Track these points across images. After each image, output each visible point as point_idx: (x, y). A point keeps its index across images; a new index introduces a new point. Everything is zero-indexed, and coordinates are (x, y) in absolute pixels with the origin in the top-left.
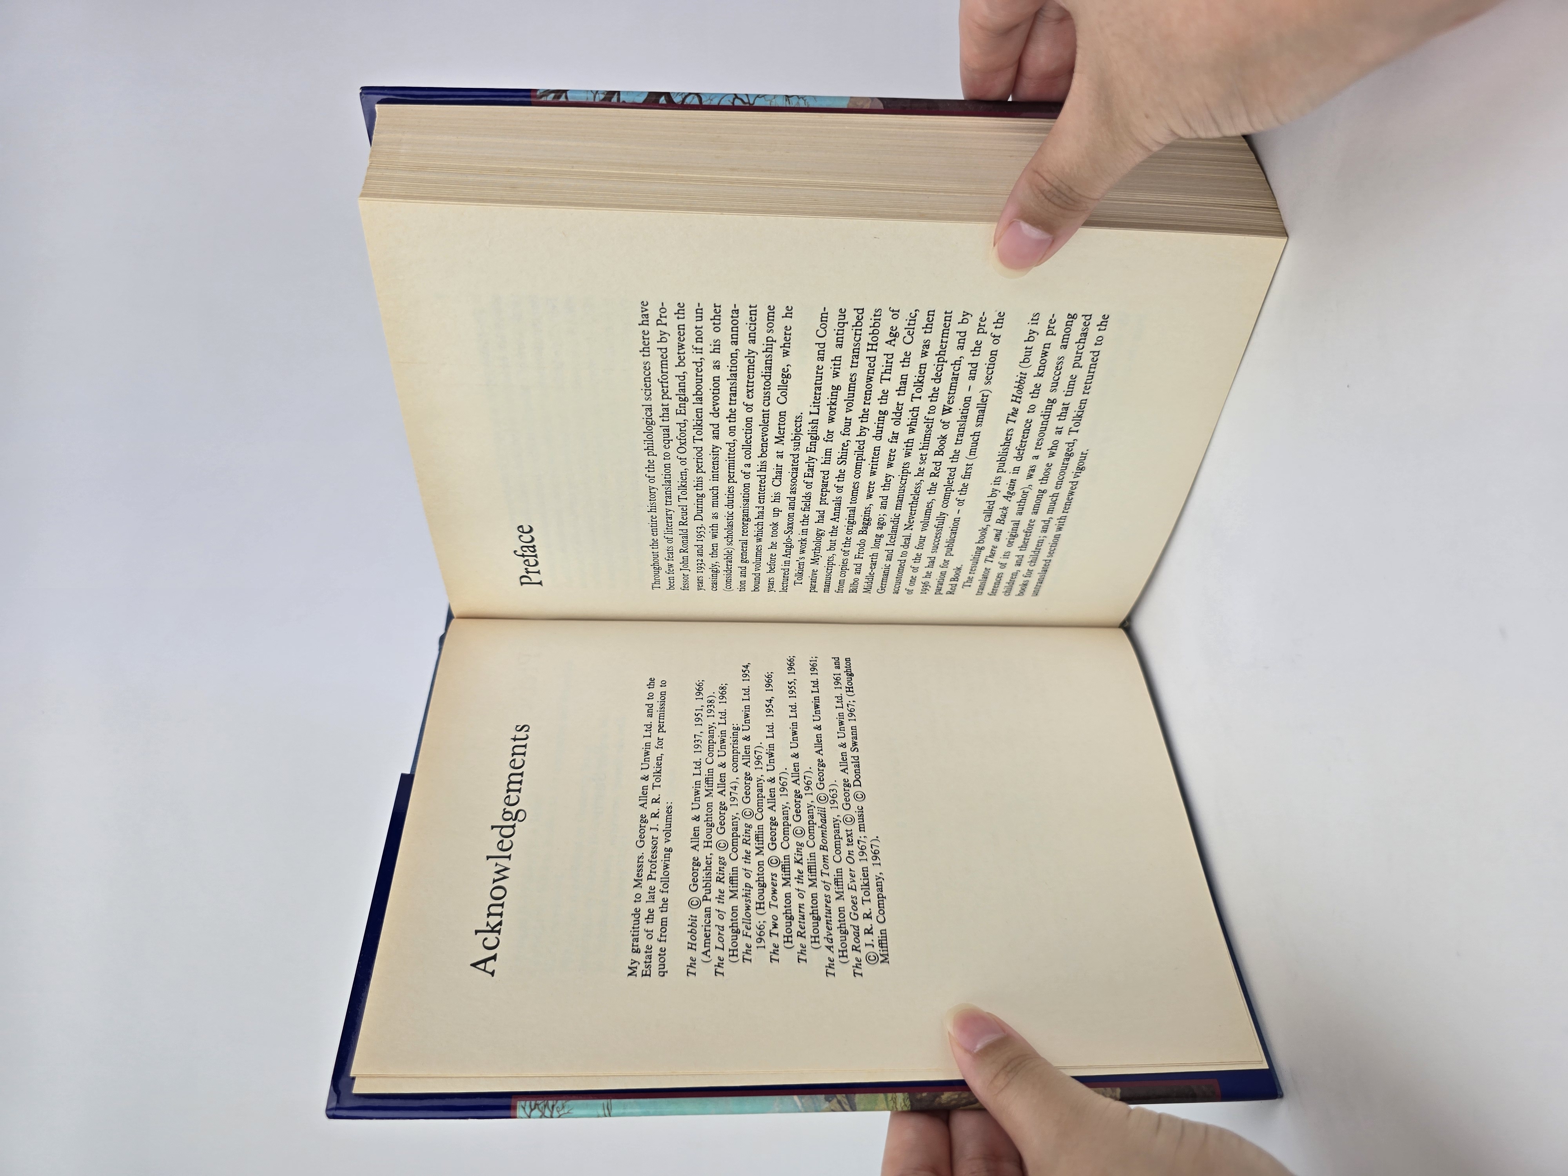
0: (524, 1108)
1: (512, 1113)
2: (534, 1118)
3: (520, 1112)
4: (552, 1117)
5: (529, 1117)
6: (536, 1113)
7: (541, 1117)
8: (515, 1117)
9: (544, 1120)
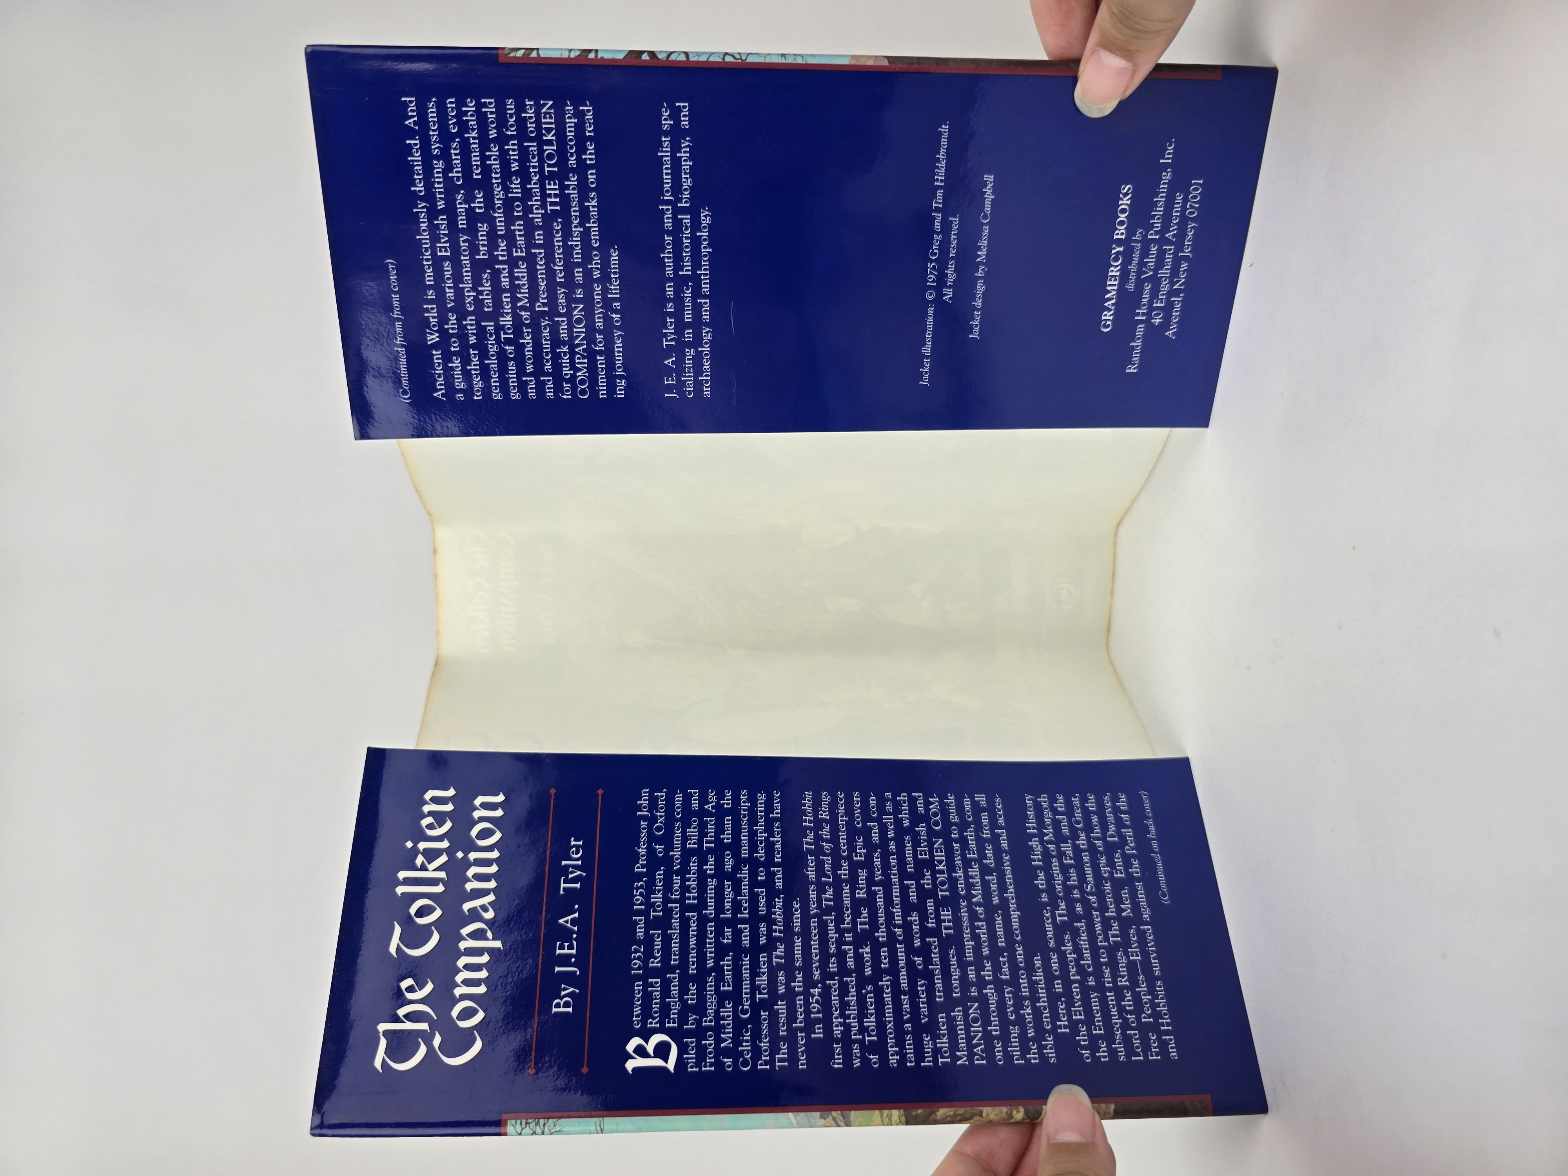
0: (515, 1127)
1: (502, 1130)
2: (526, 1135)
3: (510, 1129)
4: (543, 1134)
5: (520, 1134)
6: (527, 1130)
7: (532, 1134)
8: (505, 1134)
9: (534, 1136)
